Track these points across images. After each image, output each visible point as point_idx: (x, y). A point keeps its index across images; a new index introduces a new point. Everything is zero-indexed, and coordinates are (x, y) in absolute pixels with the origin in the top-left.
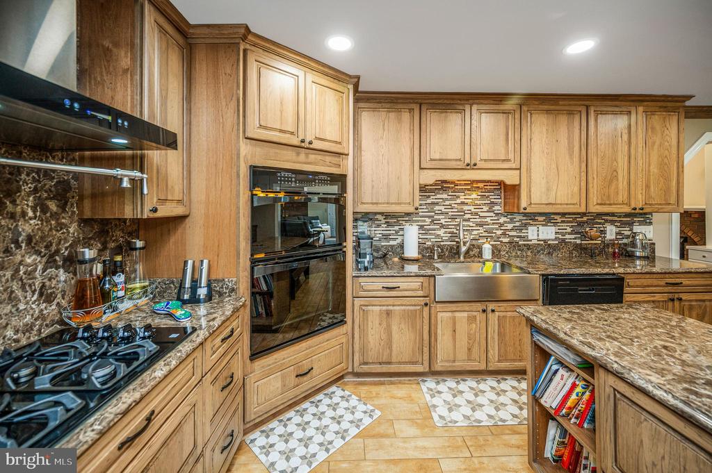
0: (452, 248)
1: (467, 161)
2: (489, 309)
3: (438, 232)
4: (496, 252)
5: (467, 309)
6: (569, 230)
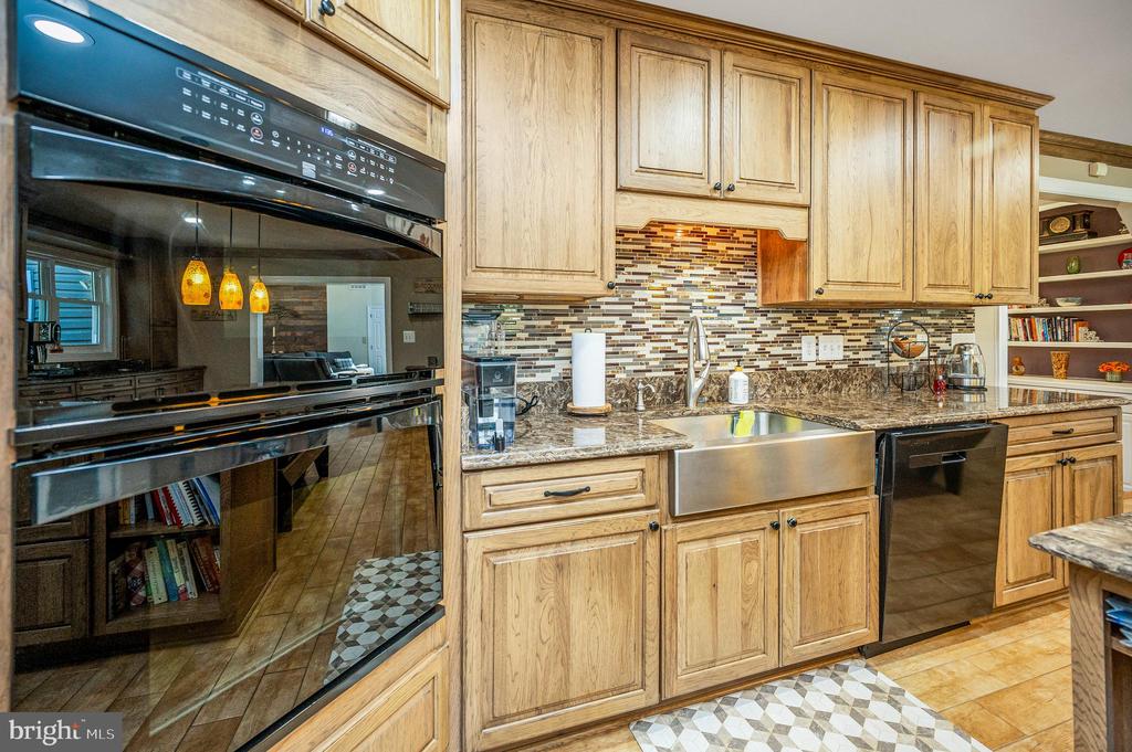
0: (668, 384)
1: (715, 179)
2: (784, 520)
3: (640, 350)
5: (741, 526)
6: (864, 342)
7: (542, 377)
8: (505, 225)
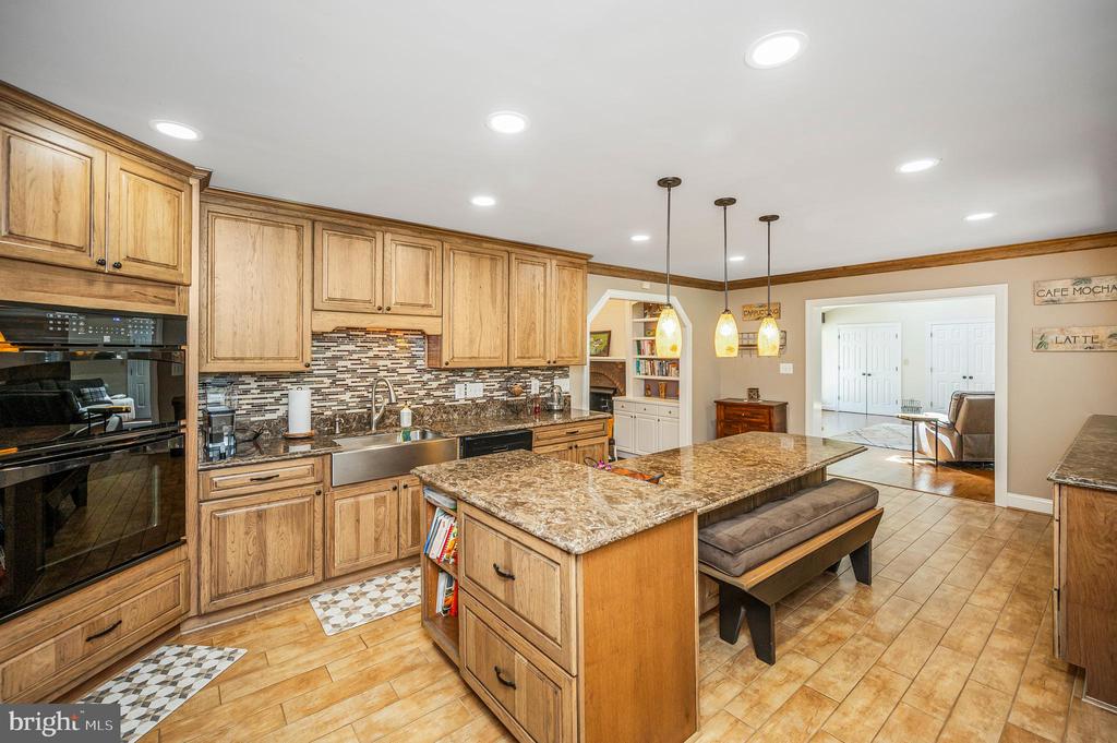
0: (361, 416)
1: (379, 304)
2: (402, 485)
3: (342, 397)
4: (417, 417)
5: (374, 489)
6: (497, 386)
7: (269, 416)
8: (235, 333)
